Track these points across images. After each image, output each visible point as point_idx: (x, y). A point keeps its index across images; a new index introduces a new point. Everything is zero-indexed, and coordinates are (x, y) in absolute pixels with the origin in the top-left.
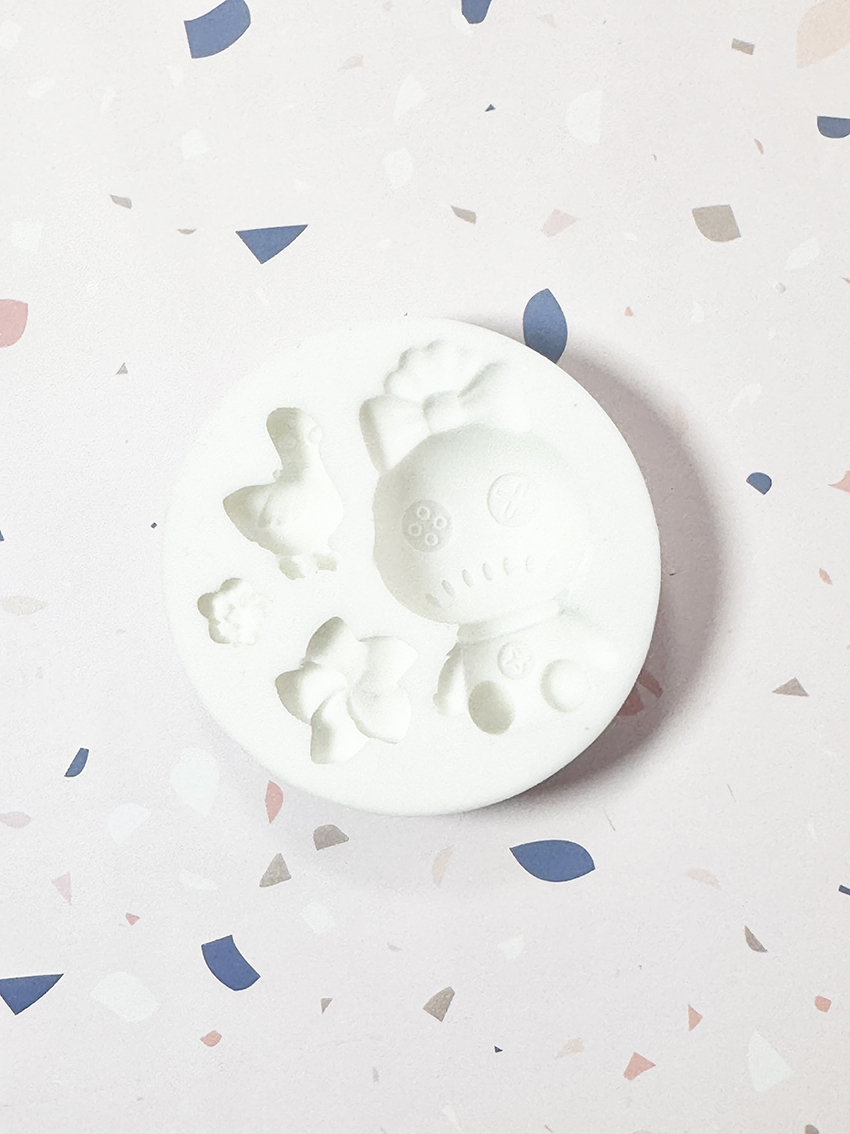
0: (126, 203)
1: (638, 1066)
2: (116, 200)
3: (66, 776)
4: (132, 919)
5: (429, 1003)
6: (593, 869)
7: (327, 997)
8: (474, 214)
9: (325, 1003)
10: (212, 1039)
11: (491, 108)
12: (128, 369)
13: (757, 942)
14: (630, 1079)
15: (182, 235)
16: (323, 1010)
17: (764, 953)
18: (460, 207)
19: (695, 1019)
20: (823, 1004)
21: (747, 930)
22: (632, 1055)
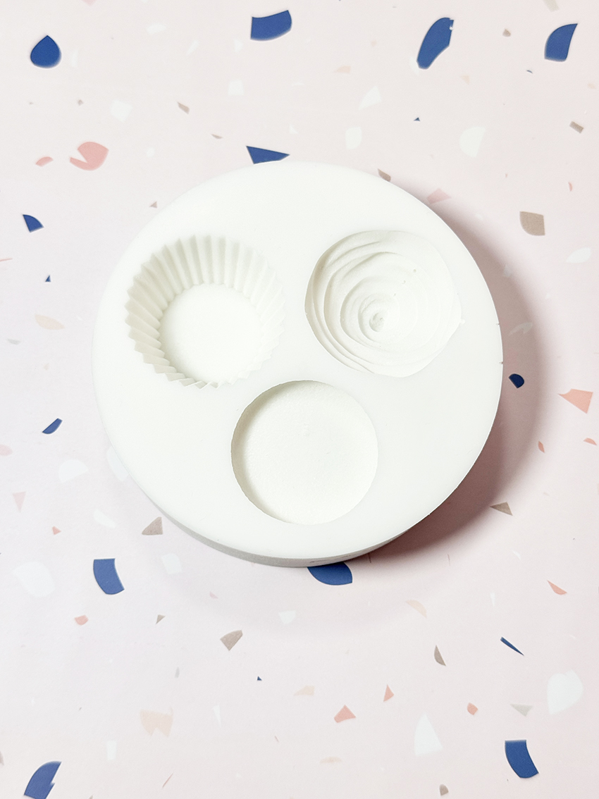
0: (186, 109)
1: (345, 715)
2: (181, 106)
3: (44, 432)
4: (56, 531)
5: (225, 637)
6: (351, 582)
7: (162, 614)
8: (390, 177)
9: (160, 618)
10: (82, 620)
11: (418, 119)
12: (158, 205)
13: (441, 658)
14: (337, 722)
15: (214, 138)
16: (157, 622)
17: (443, 666)
18: (382, 170)
19: (389, 695)
20: (472, 710)
21: (436, 648)
22: (342, 707)
